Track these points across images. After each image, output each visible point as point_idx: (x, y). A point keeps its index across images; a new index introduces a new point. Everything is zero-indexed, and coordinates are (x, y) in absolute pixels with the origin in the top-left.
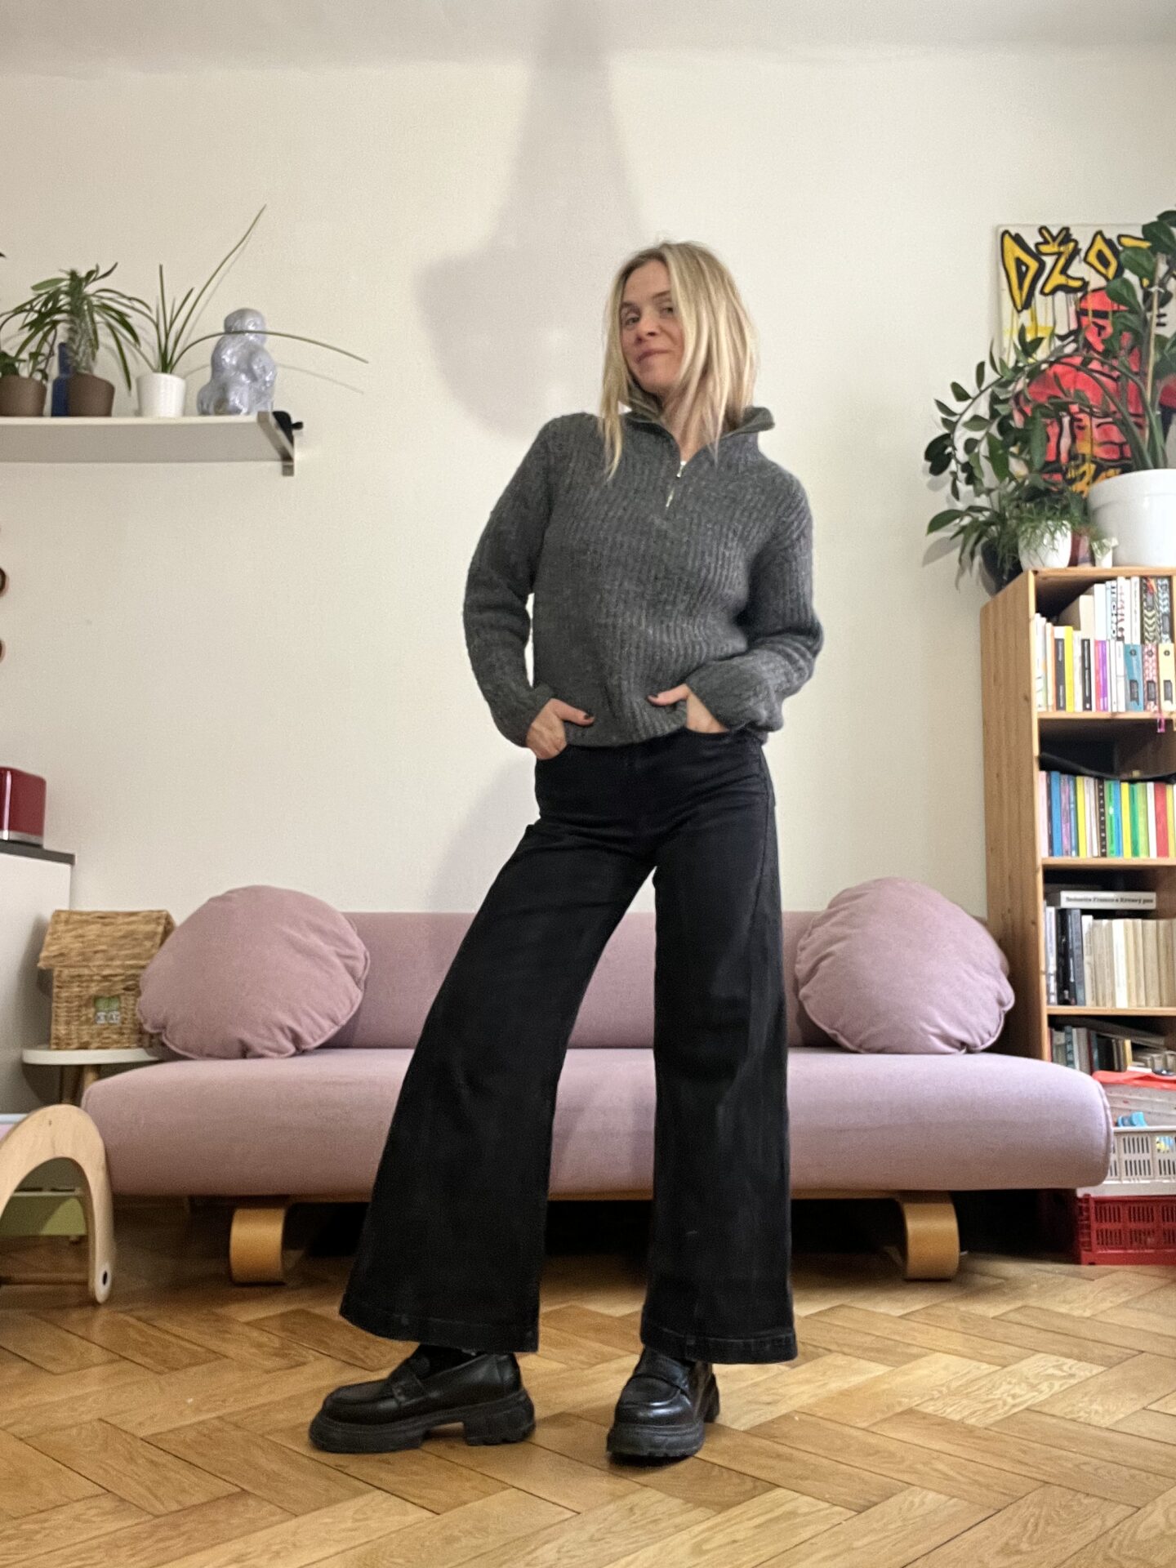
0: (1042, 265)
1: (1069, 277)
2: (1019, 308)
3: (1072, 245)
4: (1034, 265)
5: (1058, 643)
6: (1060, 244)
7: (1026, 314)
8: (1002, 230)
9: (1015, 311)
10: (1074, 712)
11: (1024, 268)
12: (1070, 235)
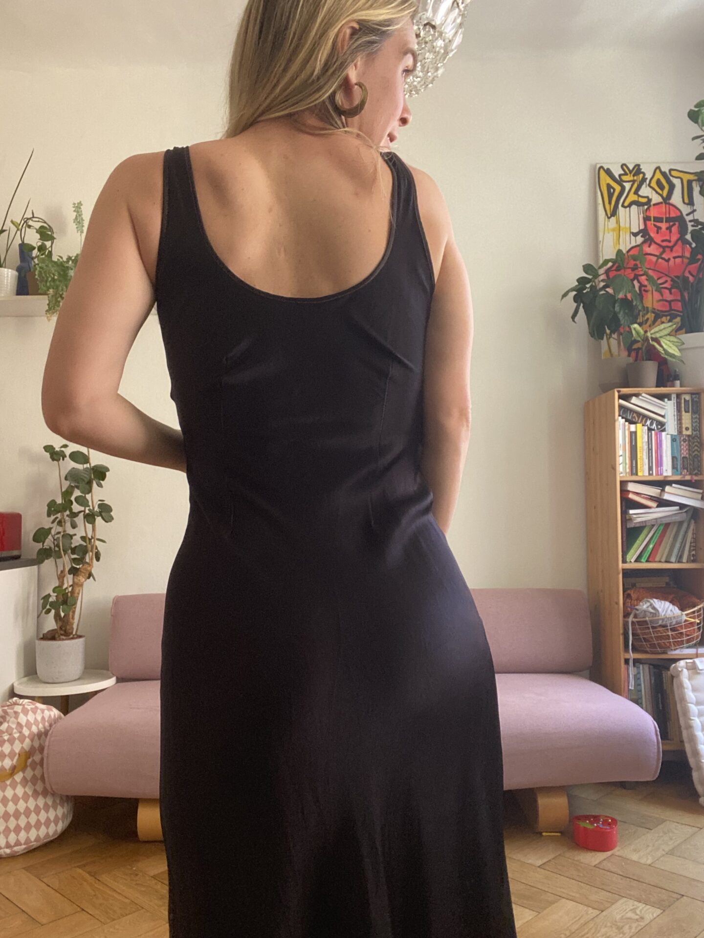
0: (623, 188)
1: (639, 196)
2: (609, 216)
3: (641, 176)
4: (618, 189)
5: (633, 435)
6: (634, 176)
7: (613, 219)
8: (598, 166)
9: (606, 217)
10: (644, 476)
11: (612, 190)
12: (641, 169)
